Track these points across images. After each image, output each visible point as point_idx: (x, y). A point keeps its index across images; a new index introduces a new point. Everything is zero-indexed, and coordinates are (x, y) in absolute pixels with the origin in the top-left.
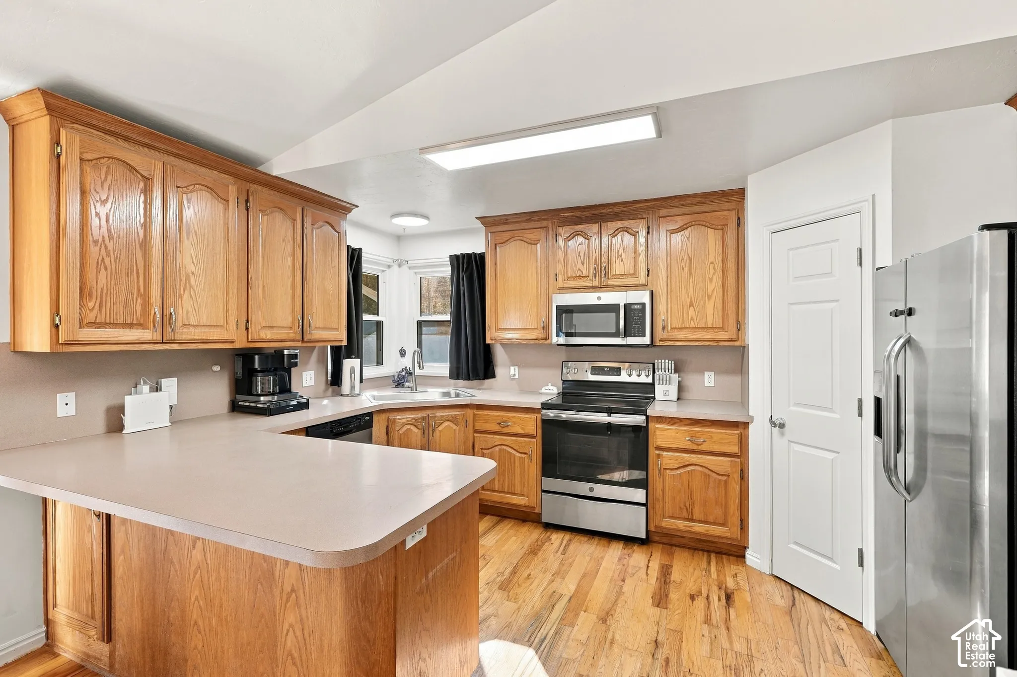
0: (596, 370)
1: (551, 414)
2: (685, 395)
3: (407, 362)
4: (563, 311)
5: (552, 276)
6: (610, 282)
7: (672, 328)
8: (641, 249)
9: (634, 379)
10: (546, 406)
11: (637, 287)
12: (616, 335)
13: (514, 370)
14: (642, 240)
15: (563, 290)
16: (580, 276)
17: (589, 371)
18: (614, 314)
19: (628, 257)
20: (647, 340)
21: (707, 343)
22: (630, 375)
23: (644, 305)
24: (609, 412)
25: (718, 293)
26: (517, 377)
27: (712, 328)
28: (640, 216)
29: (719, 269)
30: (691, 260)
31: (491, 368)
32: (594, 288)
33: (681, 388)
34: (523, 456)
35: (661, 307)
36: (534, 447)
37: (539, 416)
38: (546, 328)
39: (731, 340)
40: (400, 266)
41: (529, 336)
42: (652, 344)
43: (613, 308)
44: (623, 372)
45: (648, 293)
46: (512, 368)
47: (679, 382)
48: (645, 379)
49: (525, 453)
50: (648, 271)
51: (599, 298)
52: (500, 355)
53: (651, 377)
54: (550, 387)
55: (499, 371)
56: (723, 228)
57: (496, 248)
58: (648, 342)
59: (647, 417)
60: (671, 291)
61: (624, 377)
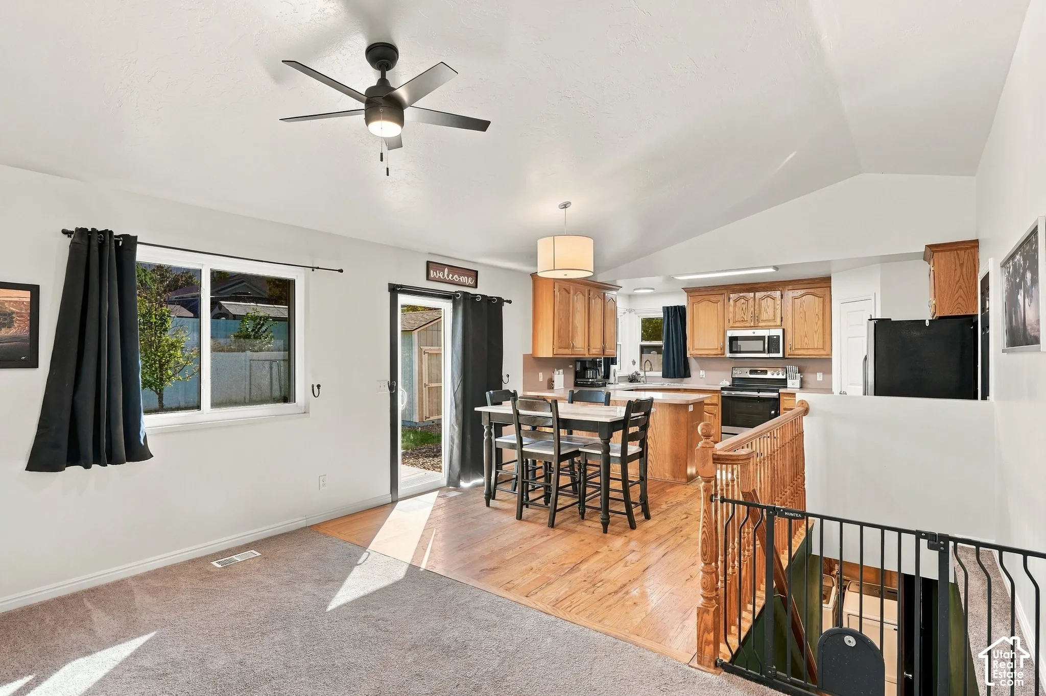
0: (752, 372)
1: (725, 393)
2: (805, 385)
3: (637, 368)
4: (733, 339)
5: (727, 321)
6: (760, 324)
7: (795, 349)
8: (778, 307)
9: (775, 376)
10: (723, 389)
11: (776, 327)
12: (764, 352)
13: (702, 373)
14: (779, 302)
15: (733, 328)
16: (742, 321)
17: (748, 372)
18: (762, 341)
19: (770, 311)
20: (780, 355)
21: (815, 357)
22: (773, 375)
23: (778, 337)
24: (759, 391)
25: (820, 331)
26: (704, 377)
27: (817, 349)
28: (777, 289)
29: (821, 317)
30: (805, 313)
31: (688, 371)
32: (751, 327)
33: (802, 381)
34: (711, 415)
35: (789, 337)
36: (718, 411)
37: (720, 394)
38: (723, 348)
39: (828, 355)
40: (630, 312)
41: (713, 353)
42: (784, 358)
43: (762, 338)
44: (769, 373)
45: (781, 330)
46: (701, 371)
47: (801, 378)
48: (781, 376)
49: (712, 414)
50: (782, 318)
51: (754, 333)
52: (693, 364)
53: (785, 375)
54: (724, 382)
55: (693, 373)
56: (823, 297)
57: (693, 305)
58: (782, 356)
59: (779, 394)
60: (795, 329)
61: (769, 376)
